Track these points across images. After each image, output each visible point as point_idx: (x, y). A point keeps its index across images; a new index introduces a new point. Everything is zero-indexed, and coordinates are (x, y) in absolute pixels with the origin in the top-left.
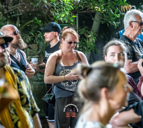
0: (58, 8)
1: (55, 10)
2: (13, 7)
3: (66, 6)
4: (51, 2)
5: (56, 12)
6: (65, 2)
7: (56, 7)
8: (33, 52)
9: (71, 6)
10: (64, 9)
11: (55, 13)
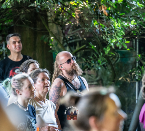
0: (109, 33)
1: (106, 35)
2: (73, 32)
3: (117, 31)
4: (103, 27)
5: (107, 37)
6: (116, 27)
7: (107, 32)
8: (92, 79)
9: (122, 32)
10: (114, 34)
11: (107, 39)
